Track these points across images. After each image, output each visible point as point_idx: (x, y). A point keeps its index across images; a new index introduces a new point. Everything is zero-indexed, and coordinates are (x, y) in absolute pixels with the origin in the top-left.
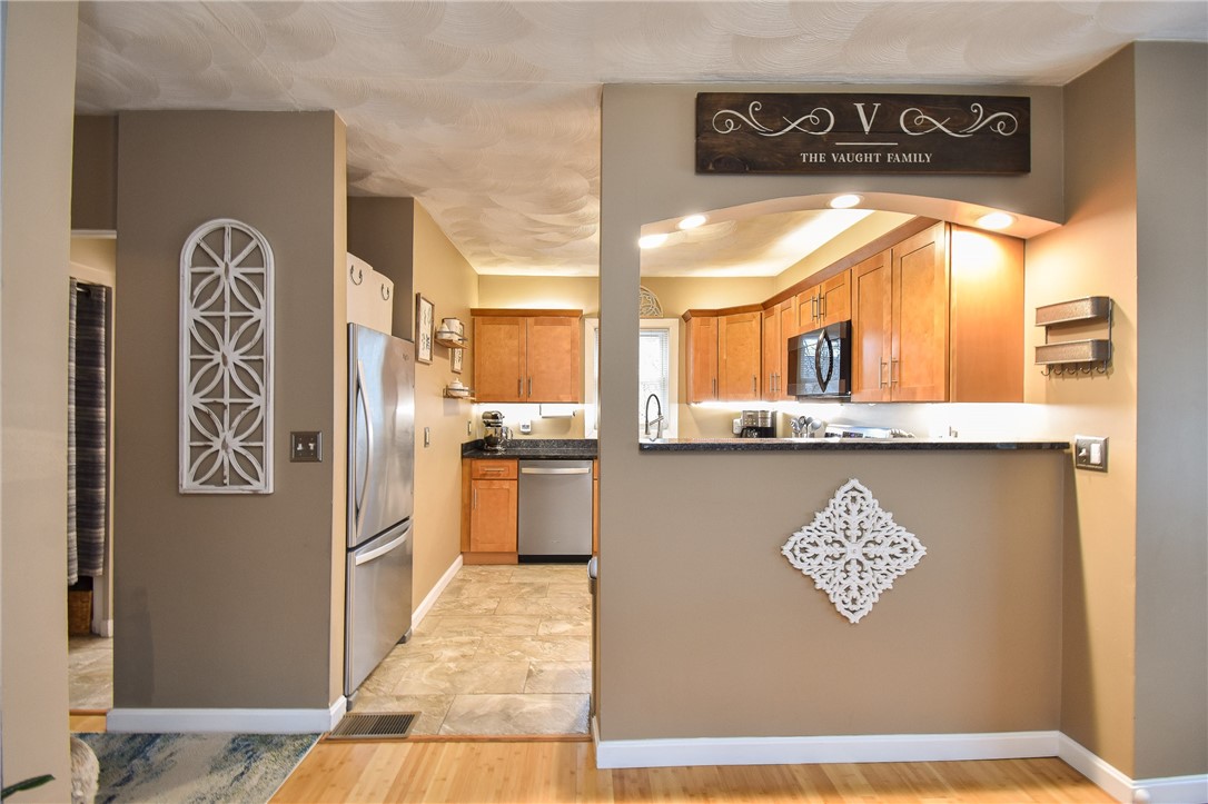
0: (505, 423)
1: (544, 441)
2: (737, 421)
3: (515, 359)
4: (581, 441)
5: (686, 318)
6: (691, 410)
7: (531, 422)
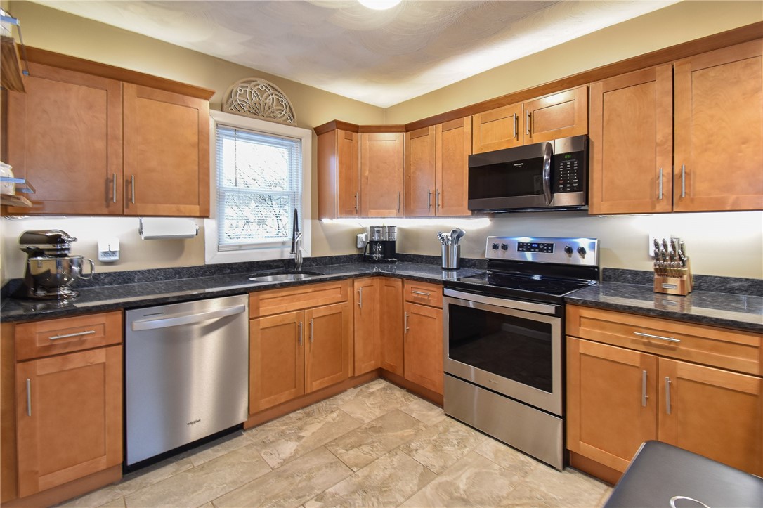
0: (75, 249)
1: (142, 272)
2: (362, 236)
3: (100, 145)
4: (201, 267)
5: (319, 131)
6: (323, 227)
7: (121, 245)
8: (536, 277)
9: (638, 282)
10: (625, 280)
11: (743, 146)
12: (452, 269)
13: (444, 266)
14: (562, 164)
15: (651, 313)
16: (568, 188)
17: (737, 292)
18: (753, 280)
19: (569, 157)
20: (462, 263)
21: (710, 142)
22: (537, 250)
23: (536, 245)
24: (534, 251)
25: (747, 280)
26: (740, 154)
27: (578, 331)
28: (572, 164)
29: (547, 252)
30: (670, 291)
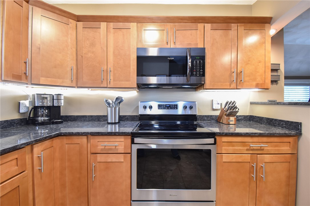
2: (25, 102)
8: (179, 123)
9: (209, 120)
10: (204, 120)
11: (259, 64)
12: (115, 123)
13: (109, 121)
14: (195, 61)
15: (256, 135)
16: (198, 74)
17: (240, 121)
18: (245, 116)
19: (199, 58)
20: (122, 119)
21: (249, 61)
22: (169, 108)
23: (169, 106)
24: (168, 109)
25: (243, 116)
26: (258, 67)
27: (222, 150)
28: (200, 62)
29: (175, 109)
30: (231, 123)
